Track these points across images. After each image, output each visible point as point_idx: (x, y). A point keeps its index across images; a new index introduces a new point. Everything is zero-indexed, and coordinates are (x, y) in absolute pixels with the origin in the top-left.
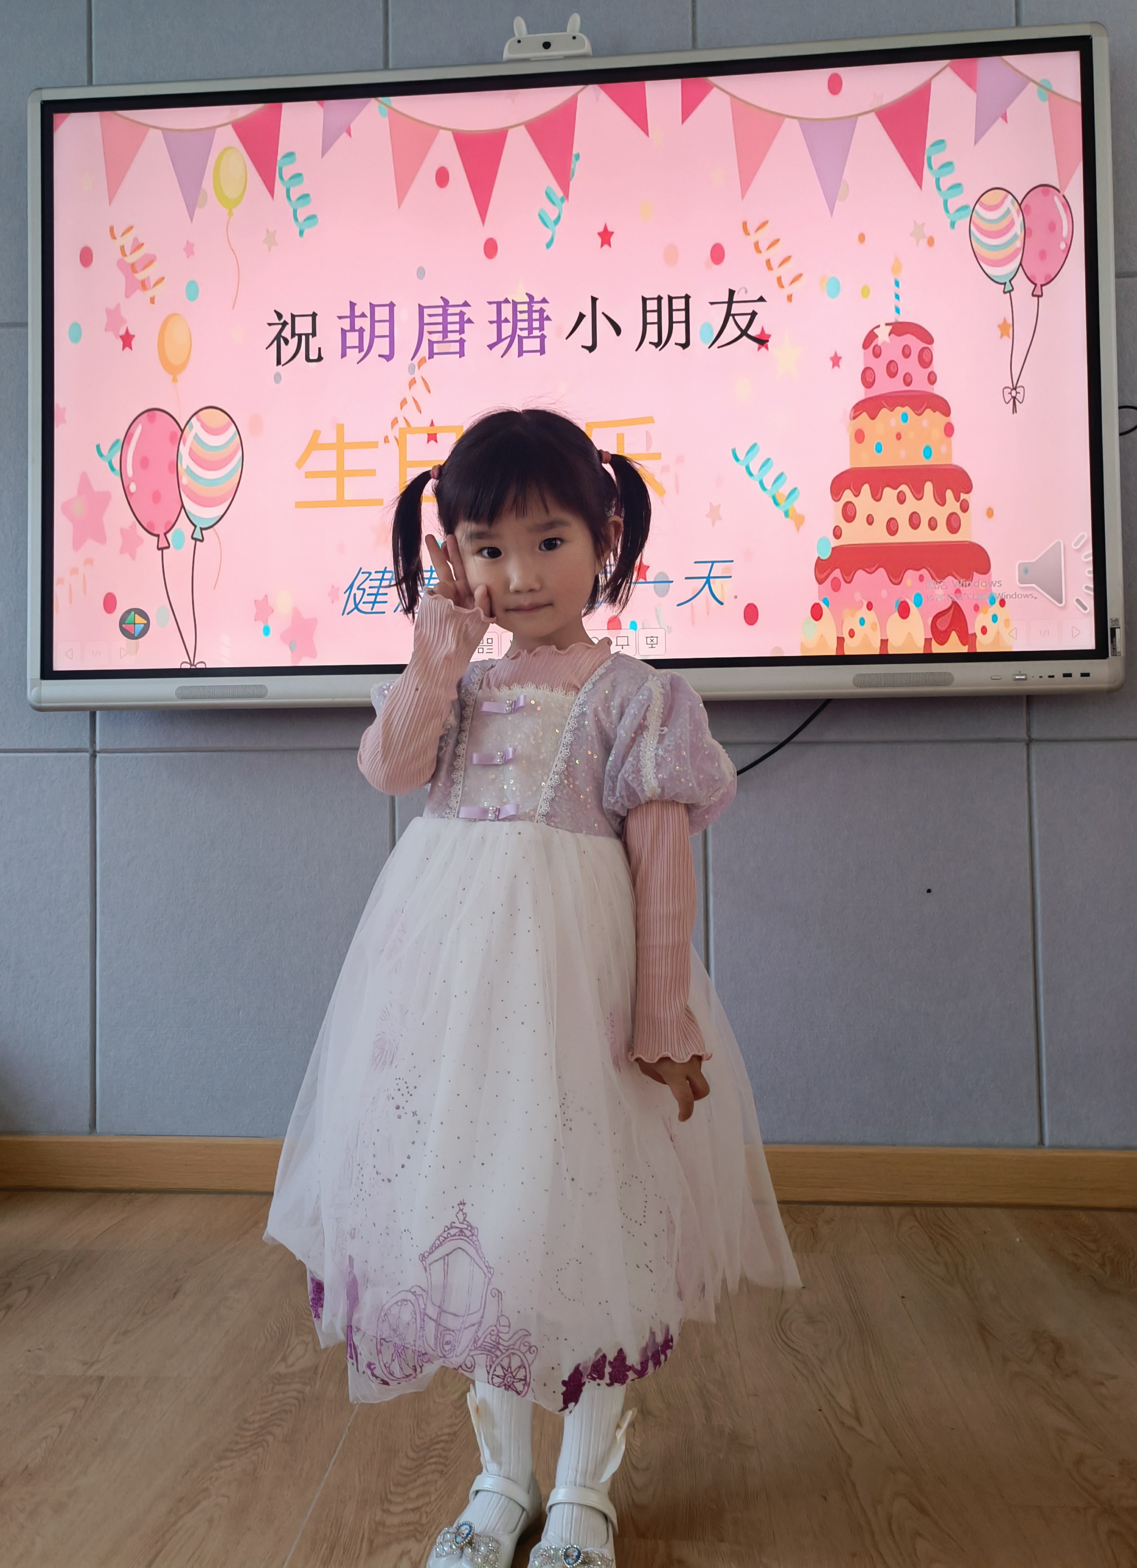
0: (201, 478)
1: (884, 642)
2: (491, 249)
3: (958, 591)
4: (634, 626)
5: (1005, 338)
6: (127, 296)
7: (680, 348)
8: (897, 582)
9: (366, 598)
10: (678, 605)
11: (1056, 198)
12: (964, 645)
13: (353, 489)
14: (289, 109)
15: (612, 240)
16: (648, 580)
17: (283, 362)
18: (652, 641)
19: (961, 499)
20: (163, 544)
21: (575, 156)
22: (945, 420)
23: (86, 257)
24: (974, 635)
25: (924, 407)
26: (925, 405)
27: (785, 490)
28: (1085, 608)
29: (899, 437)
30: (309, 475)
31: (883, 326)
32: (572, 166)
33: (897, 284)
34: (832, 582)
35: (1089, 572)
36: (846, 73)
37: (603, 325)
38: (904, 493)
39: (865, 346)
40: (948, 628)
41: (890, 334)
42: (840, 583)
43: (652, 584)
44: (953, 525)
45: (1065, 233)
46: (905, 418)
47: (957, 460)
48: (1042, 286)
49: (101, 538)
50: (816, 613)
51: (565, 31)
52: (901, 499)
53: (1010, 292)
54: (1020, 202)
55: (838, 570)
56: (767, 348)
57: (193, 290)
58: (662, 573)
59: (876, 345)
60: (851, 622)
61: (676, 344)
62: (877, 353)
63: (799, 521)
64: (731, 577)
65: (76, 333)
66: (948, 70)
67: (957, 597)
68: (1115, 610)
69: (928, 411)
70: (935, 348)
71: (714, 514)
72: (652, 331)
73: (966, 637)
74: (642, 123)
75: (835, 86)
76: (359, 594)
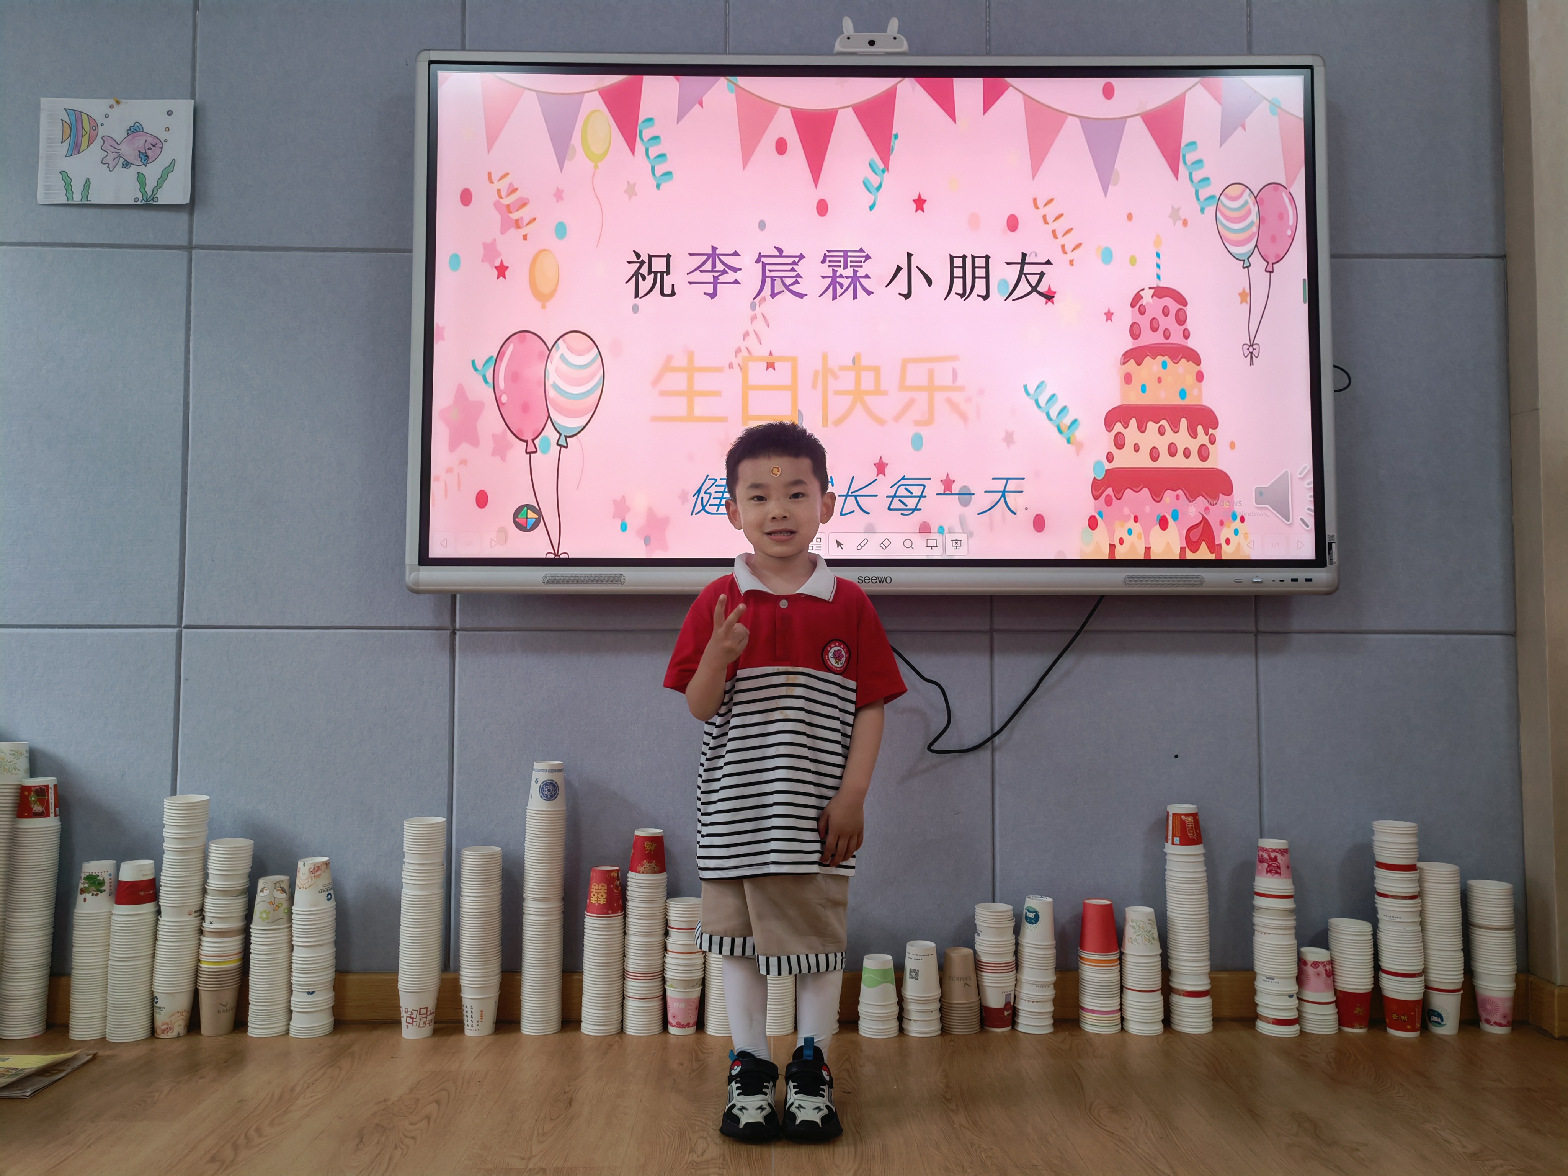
0: (567, 393)
1: (1148, 549)
2: (822, 208)
3: (1207, 509)
4: (941, 530)
5: (1244, 304)
6: (503, 233)
7: (981, 299)
8: (1158, 499)
9: (712, 501)
10: (979, 514)
11: (1284, 195)
12: (1212, 553)
13: (701, 407)
14: (650, 83)
15: (925, 206)
16: (953, 493)
17: (641, 294)
18: (957, 543)
19: (1210, 433)
20: (531, 448)
21: (895, 135)
22: (1197, 368)
23: (466, 197)
24: (1220, 545)
25: (1180, 357)
26: (1181, 355)
27: (1067, 421)
28: (1308, 526)
29: (1160, 380)
30: (663, 393)
31: (1147, 289)
32: (892, 144)
33: (1158, 255)
34: (1105, 498)
35: (1310, 497)
36: (1118, 83)
37: (916, 276)
38: (1164, 427)
39: (1133, 305)
40: (1199, 539)
41: (1152, 297)
42: (1112, 499)
43: (957, 496)
44: (1203, 454)
45: (1291, 222)
46: (1164, 364)
47: (1208, 401)
48: (1273, 264)
49: (474, 441)
50: (1093, 523)
51: (885, 31)
52: (1162, 432)
53: (1248, 267)
54: (1256, 195)
55: (1110, 489)
56: (1053, 303)
57: (561, 230)
58: (965, 487)
59: (1142, 305)
60: (1120, 532)
61: (978, 295)
62: (1142, 311)
63: (1079, 447)
64: (1022, 492)
65: (455, 262)
66: (1199, 85)
67: (1206, 513)
68: (1331, 529)
69: (1183, 360)
70: (1188, 309)
71: (1009, 438)
72: (958, 284)
73: (1213, 547)
74: (951, 113)
75: (1108, 93)
76: (706, 497)
